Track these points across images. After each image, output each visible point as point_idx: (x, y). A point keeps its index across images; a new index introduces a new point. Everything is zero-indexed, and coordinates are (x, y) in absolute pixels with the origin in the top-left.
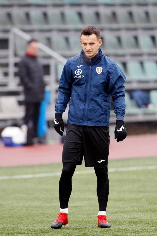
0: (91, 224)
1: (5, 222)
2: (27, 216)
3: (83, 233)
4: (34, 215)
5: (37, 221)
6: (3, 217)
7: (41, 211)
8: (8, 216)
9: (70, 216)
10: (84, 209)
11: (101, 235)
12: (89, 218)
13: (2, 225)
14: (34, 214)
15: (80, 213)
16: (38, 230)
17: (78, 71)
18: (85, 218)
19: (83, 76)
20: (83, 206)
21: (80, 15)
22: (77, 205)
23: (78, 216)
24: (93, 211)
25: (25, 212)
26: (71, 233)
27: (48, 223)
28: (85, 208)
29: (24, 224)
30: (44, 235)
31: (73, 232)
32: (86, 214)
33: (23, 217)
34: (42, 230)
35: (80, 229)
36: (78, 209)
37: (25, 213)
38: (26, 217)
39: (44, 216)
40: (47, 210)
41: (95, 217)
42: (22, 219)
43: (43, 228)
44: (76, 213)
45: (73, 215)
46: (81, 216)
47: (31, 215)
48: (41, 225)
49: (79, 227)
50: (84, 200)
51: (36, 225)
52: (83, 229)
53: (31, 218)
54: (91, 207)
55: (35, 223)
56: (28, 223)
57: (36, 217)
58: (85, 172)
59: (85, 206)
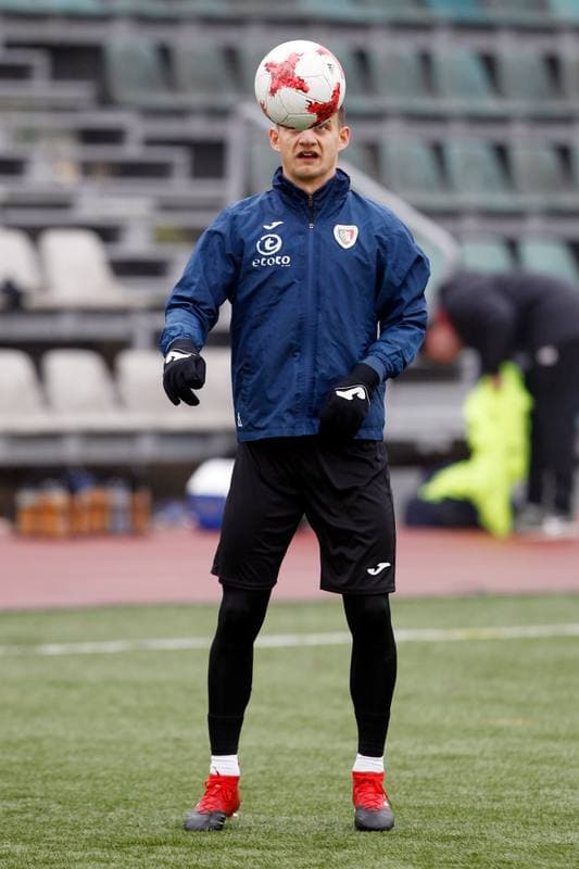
0: (502, 821)
1: (188, 802)
2: (269, 784)
3: (470, 852)
4: (297, 781)
5: (306, 805)
6: (184, 784)
7: (321, 769)
9: (427, 791)
10: (477, 767)
11: (538, 865)
12: (494, 800)
13: (177, 814)
14: (297, 777)
15: (465, 782)
16: (309, 837)
17: (269, 242)
18: (480, 800)
19: (286, 260)
20: (475, 757)
21: (489, 63)
22: (452, 751)
23: (457, 792)
24: (509, 775)
25: (262, 768)
26: (428, 852)
27: (345, 813)
28: (481, 764)
29: (259, 814)
30: (328, 854)
31: (437, 849)
32: (485, 787)
33: (256, 788)
34: (323, 838)
35: (459, 837)
36: (457, 769)
37: (263, 773)
38: (266, 787)
39: (331, 788)
40: (343, 764)
41: (517, 797)
42: (252, 793)
43: (326, 830)
44: (448, 779)
45: (438, 788)
46: (465, 792)
47: (284, 780)
48: (320, 818)
49: (458, 833)
50: (479, 733)
51: (301, 818)
52: (471, 837)
53: (285, 792)
54: (504, 762)
55: (296, 812)
56: (271, 810)
57: (301, 788)
58: (486, 633)
59: (482, 753)
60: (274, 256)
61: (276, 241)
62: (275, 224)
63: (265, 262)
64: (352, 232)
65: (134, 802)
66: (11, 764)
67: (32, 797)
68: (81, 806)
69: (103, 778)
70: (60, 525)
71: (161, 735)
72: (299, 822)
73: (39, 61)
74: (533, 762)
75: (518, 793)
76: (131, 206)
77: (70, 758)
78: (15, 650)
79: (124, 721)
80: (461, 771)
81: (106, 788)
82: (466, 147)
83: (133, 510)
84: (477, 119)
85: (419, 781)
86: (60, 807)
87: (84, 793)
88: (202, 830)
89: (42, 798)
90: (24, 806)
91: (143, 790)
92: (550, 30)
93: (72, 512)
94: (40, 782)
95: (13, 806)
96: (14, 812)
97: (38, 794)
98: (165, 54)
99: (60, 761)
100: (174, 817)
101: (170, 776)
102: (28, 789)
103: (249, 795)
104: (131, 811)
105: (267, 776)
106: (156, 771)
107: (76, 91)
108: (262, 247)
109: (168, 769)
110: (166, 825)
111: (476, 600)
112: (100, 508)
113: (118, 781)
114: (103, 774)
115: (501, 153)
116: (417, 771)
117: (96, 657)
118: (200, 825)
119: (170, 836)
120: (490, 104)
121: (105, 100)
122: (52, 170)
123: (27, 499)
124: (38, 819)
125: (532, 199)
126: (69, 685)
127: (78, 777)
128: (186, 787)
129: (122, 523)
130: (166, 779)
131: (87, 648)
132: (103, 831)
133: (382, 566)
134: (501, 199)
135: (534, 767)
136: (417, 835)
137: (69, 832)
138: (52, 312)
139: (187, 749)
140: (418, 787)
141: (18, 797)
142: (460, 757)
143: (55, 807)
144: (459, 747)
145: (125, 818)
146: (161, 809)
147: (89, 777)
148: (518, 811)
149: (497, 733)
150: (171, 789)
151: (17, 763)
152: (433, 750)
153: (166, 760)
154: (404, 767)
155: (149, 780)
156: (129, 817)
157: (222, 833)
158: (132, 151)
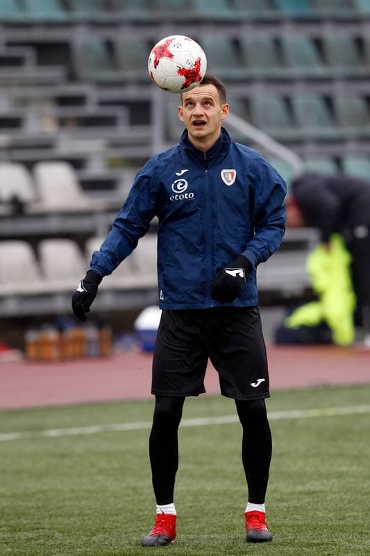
0: (346, 532)
1: (143, 528)
2: (194, 515)
3: (326, 553)
4: (213, 512)
5: (220, 527)
6: (140, 517)
7: (228, 503)
8: (151, 514)
9: (296, 515)
10: (328, 498)
12: (340, 519)
13: (137, 536)
14: (213, 509)
15: (321, 508)
16: (222, 548)
17: (180, 184)
18: (331, 519)
19: (191, 196)
20: (327, 492)
21: (318, 44)
22: (312, 489)
23: (316, 515)
24: (349, 502)
25: (191, 504)
28: (330, 496)
29: (189, 534)
31: (304, 552)
32: (334, 511)
33: (186, 518)
34: (231, 548)
35: (318, 544)
36: (316, 500)
37: (191, 507)
38: (193, 517)
39: (235, 515)
41: (355, 517)
42: (184, 521)
43: (233, 543)
44: (310, 507)
45: (304, 513)
46: (321, 515)
47: (204, 512)
48: (228, 535)
49: (318, 541)
50: (329, 476)
51: (216, 535)
52: (326, 544)
53: (206, 519)
54: (345, 493)
55: (213, 532)
56: (197, 531)
57: (216, 517)
58: (331, 412)
59: (331, 490)
60: (184, 193)
61: (184, 183)
62: (183, 171)
63: (178, 197)
64: (233, 174)
65: (109, 530)
66: (28, 508)
67: (42, 529)
68: (74, 534)
69: (88, 515)
70: (54, 353)
71: (124, 485)
72: (215, 538)
73: (29, 54)
74: (365, 494)
75: (355, 513)
76: (92, 145)
77: (67, 503)
78: (28, 434)
79: (100, 478)
80: (318, 502)
81: (90, 522)
82: (305, 99)
83: (101, 341)
84: (311, 80)
85: (292, 509)
86: (61, 534)
87: (76, 525)
88: (153, 546)
89: (49, 529)
90: (37, 535)
91: (114, 521)
92: (357, 21)
93: (61, 344)
94: (48, 519)
95: (30, 535)
96: (31, 538)
97: (47, 526)
98: (110, 46)
99: (61, 504)
100: (134, 538)
101: (131, 512)
102: (40, 523)
103: (182, 523)
104: (107, 535)
105: (194, 509)
106: (121, 509)
107: (53, 73)
108: (176, 188)
109: (130, 507)
110: (130, 544)
111: (323, 391)
112: (79, 341)
113: (98, 517)
114: (88, 512)
115: (329, 102)
116: (290, 503)
117: (80, 437)
118: (151, 542)
119: (133, 551)
120: (320, 70)
121: (72, 77)
122: (40, 124)
123: (32, 336)
124: (47, 543)
125: (349, 130)
126: (63, 456)
127: (72, 515)
128: (141, 518)
129: (94, 350)
130: (128, 514)
131: (75, 431)
132: (89, 549)
133: (260, 381)
134: (329, 131)
135: (365, 497)
136: (291, 544)
137: (67, 550)
138: (43, 216)
139: (141, 495)
140: (291, 513)
141: (33, 529)
142: (318, 492)
143: (57, 535)
144: (316, 485)
145: (103, 539)
146: (126, 533)
147: (79, 515)
148: (356, 526)
149: (340, 475)
150: (132, 520)
151: (33, 508)
152: (299, 488)
153: (128, 502)
154: (282, 500)
155: (117, 515)
156: (106, 539)
157: (166, 547)
158: (91, 109)
